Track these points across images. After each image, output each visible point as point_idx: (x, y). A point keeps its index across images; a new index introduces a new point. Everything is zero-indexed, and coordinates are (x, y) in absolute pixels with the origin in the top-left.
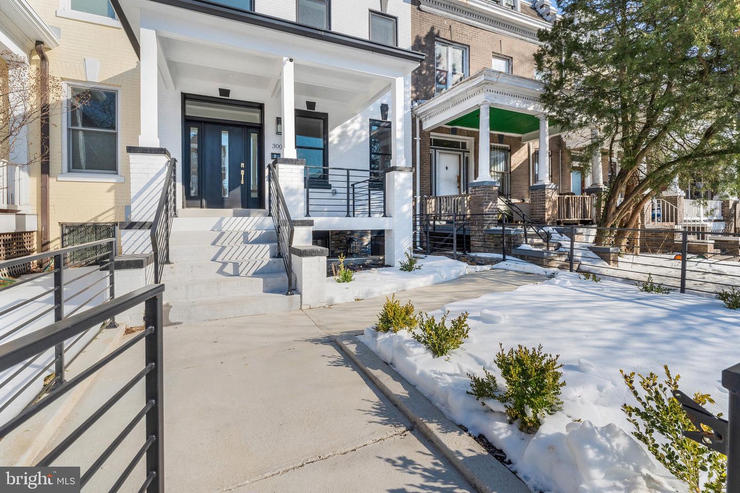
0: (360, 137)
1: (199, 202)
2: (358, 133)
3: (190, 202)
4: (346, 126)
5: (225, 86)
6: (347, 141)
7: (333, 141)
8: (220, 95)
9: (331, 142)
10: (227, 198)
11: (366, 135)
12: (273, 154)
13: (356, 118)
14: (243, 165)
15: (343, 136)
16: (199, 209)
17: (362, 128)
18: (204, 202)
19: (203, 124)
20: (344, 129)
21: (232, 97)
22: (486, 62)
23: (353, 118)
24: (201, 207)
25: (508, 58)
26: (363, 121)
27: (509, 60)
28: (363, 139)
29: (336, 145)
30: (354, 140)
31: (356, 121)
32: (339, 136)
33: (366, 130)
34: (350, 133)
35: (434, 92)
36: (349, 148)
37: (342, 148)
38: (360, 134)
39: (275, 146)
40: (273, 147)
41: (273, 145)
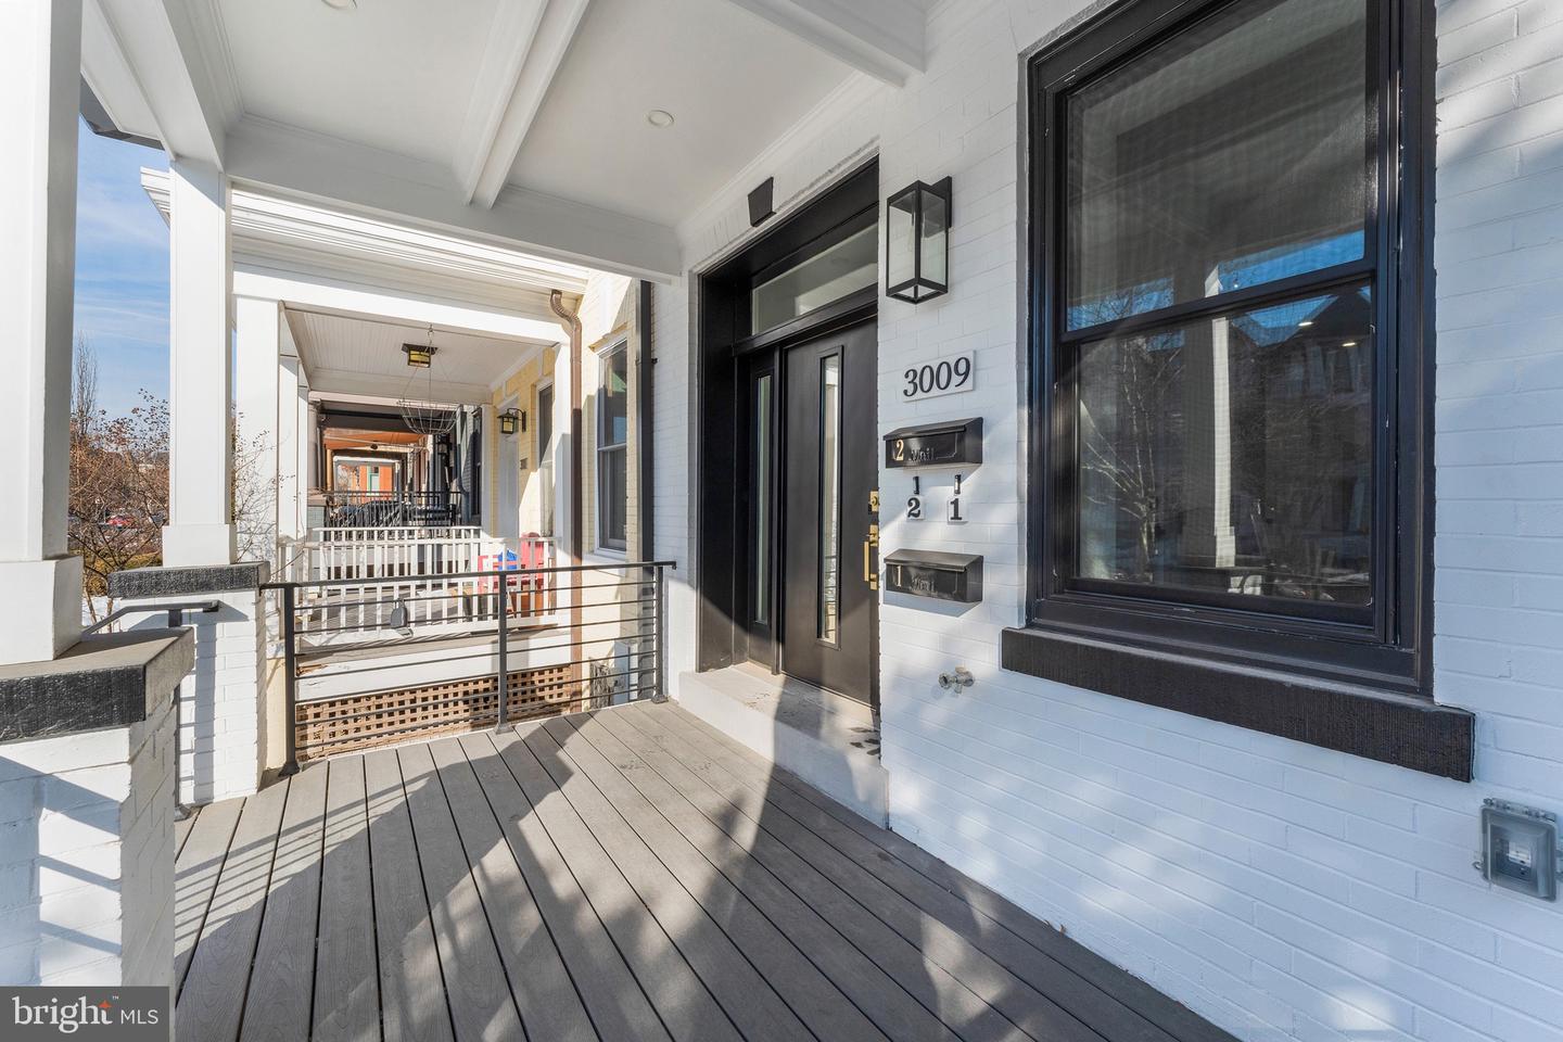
10: (832, 647)
39: (915, 385)
40: (906, 392)
41: (907, 376)
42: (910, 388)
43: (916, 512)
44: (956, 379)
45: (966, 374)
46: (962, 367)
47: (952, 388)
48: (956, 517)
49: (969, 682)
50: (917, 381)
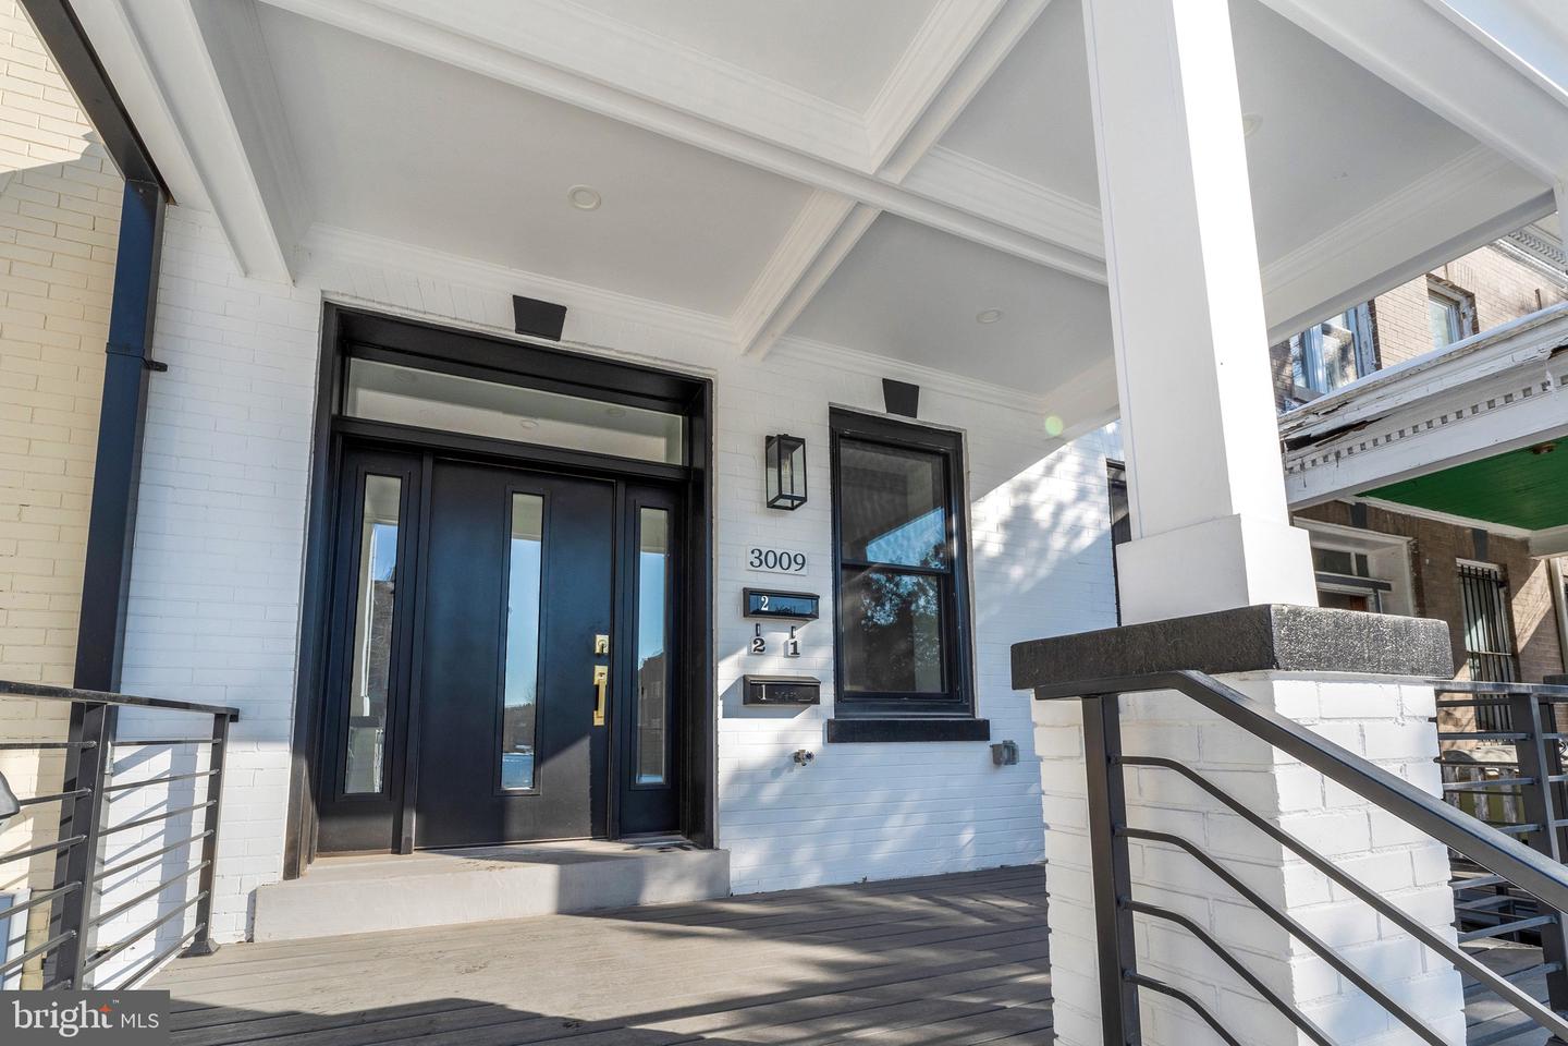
0: (1075, 531)
1: (388, 825)
2: (1069, 517)
3: (336, 827)
4: (1027, 488)
5: (544, 288)
6: (1034, 544)
7: (984, 542)
8: (518, 330)
9: (979, 549)
10: (525, 795)
11: (1099, 523)
12: (749, 594)
13: (1060, 458)
14: (602, 641)
15: (1019, 524)
16: (387, 859)
17: (1082, 495)
18: (412, 822)
19: (428, 464)
20: (1021, 499)
21: (572, 339)
22: (1414, 299)
23: (1053, 455)
24: (398, 847)
25: (1457, 297)
26: (1085, 470)
27: (1457, 304)
28: (1087, 539)
29: (995, 562)
30: (1058, 542)
31: (1059, 468)
32: (1006, 525)
33: (1095, 503)
34: (1043, 515)
35: (1288, 381)
36: (1043, 572)
37: (1017, 572)
38: (1079, 518)
39: (761, 560)
40: (752, 563)
41: (753, 552)
42: (757, 562)
43: (761, 648)
44: (793, 565)
45: (803, 564)
46: (800, 560)
47: (791, 570)
48: (795, 653)
49: (809, 756)
50: (763, 558)
